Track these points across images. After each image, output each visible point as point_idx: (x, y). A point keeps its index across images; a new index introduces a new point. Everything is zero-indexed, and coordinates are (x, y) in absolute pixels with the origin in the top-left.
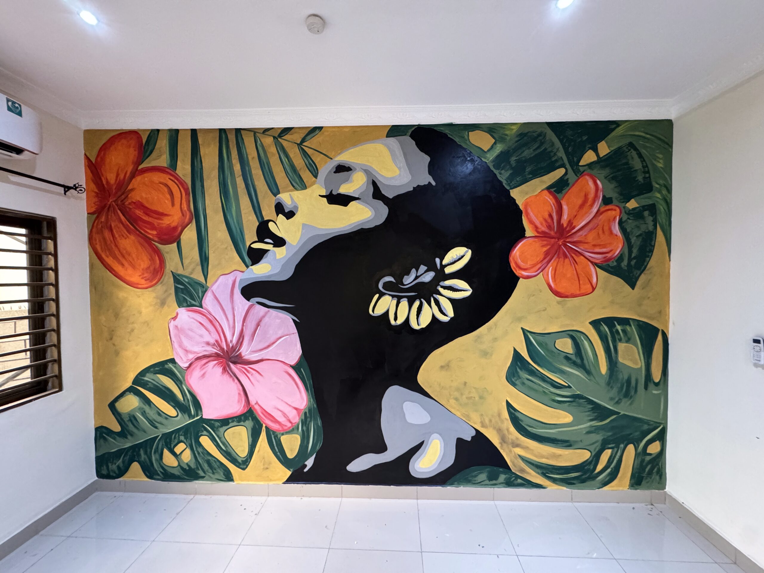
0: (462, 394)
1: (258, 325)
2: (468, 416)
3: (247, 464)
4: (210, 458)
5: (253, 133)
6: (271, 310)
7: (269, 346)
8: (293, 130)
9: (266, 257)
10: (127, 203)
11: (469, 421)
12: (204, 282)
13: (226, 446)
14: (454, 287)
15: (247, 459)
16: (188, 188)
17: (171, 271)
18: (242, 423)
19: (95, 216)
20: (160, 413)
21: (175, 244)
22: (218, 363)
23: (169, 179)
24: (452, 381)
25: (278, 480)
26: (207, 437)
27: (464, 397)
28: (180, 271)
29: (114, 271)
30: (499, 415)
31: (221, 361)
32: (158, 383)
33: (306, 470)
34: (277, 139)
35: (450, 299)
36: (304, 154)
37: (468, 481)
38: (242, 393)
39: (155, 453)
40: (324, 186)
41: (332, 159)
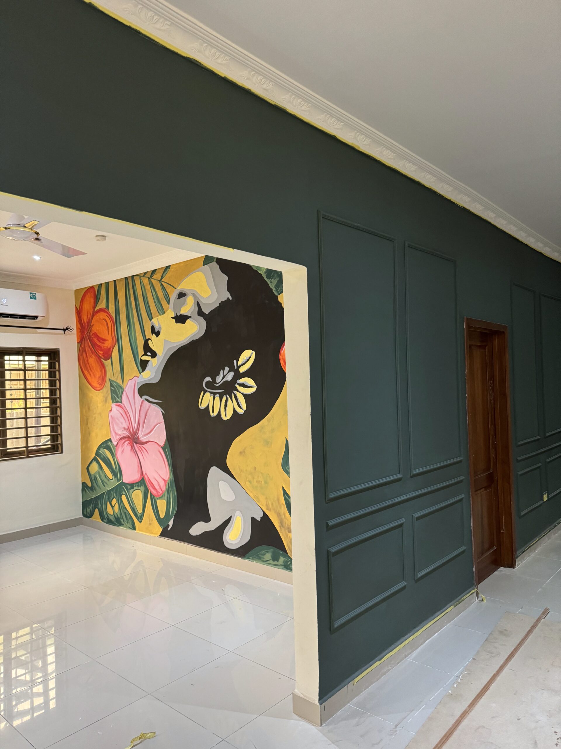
0: (253, 478)
1: (146, 416)
2: (257, 498)
3: (142, 518)
4: (126, 511)
5: (139, 277)
6: (152, 405)
7: (151, 431)
8: (157, 271)
9: (148, 366)
10: (91, 334)
11: (259, 502)
12: (122, 385)
13: (133, 504)
14: (246, 385)
15: (142, 515)
16: (114, 321)
17: (109, 378)
18: (139, 488)
19: (80, 344)
20: (106, 476)
21: (110, 360)
22: (129, 442)
23: (107, 316)
24: (247, 465)
25: (156, 534)
26: (124, 496)
27: (255, 480)
28: (112, 379)
29: (88, 379)
30: (278, 500)
31: (130, 441)
32: (105, 455)
33: (169, 529)
34: (150, 279)
35: (243, 394)
36: (162, 288)
37: (259, 558)
38: (139, 465)
39: (104, 503)
40: (173, 310)
41: (176, 289)
